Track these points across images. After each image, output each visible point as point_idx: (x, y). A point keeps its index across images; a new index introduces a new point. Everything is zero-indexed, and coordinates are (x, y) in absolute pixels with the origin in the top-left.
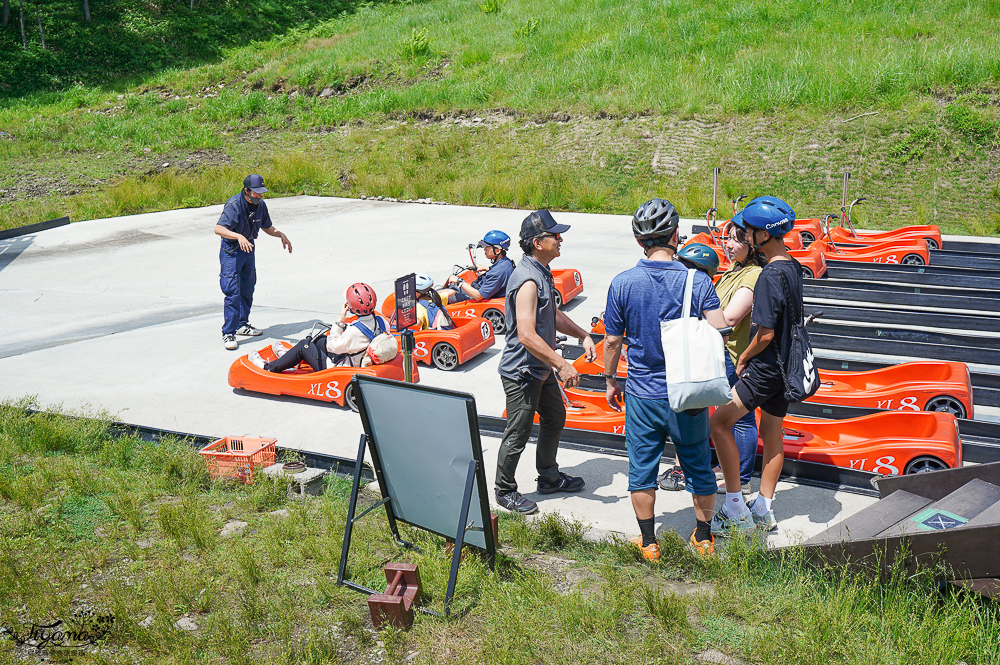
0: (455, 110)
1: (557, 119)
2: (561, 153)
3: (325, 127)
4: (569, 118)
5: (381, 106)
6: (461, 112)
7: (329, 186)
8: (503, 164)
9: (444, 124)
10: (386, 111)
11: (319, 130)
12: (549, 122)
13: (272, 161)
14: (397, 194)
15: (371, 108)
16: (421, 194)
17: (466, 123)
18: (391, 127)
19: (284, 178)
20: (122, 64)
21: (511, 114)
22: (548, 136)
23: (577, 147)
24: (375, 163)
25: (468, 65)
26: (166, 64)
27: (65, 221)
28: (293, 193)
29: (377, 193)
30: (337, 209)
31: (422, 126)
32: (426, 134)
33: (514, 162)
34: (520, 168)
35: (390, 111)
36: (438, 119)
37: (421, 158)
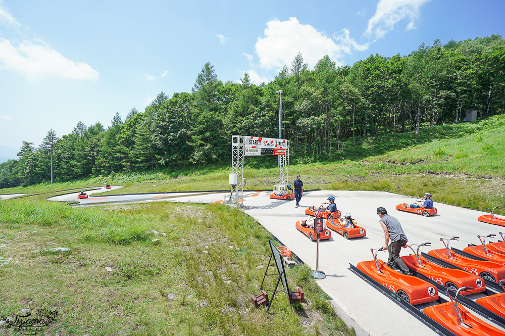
0: (444, 172)
1: (486, 178)
2: (483, 190)
3: (398, 174)
4: (491, 178)
6: (447, 173)
7: (392, 190)
8: (456, 190)
9: (439, 176)
10: (420, 170)
11: (396, 174)
12: (482, 179)
13: (379, 181)
15: (414, 169)
17: (447, 176)
18: (419, 175)
19: (380, 186)
21: (467, 175)
22: (479, 183)
23: (491, 188)
24: (410, 185)
25: (458, 158)
26: (370, 155)
27: (320, 190)
28: (381, 190)
29: (406, 194)
30: (390, 196)
31: (430, 175)
32: (430, 178)
33: (462, 190)
34: (464, 193)
36: (437, 174)
37: (425, 185)
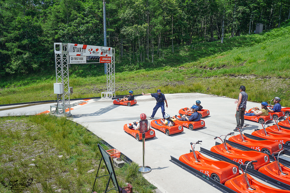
0: (240, 74)
1: (267, 78)
2: (265, 87)
3: (208, 77)
4: (270, 78)
5: (222, 73)
6: (242, 75)
7: (204, 91)
9: (237, 78)
10: (223, 74)
11: (206, 78)
12: (265, 78)
13: (193, 84)
14: (218, 94)
15: (220, 73)
16: (224, 95)
17: (242, 78)
18: (223, 78)
19: (194, 88)
20: (178, 62)
21: (255, 76)
22: (263, 82)
23: (270, 86)
24: (216, 86)
25: (250, 63)
26: (186, 62)
28: (195, 92)
29: (214, 94)
31: (231, 78)
32: (231, 80)
33: (252, 88)
34: (253, 90)
35: (224, 74)
36: (236, 76)
37: (227, 86)
